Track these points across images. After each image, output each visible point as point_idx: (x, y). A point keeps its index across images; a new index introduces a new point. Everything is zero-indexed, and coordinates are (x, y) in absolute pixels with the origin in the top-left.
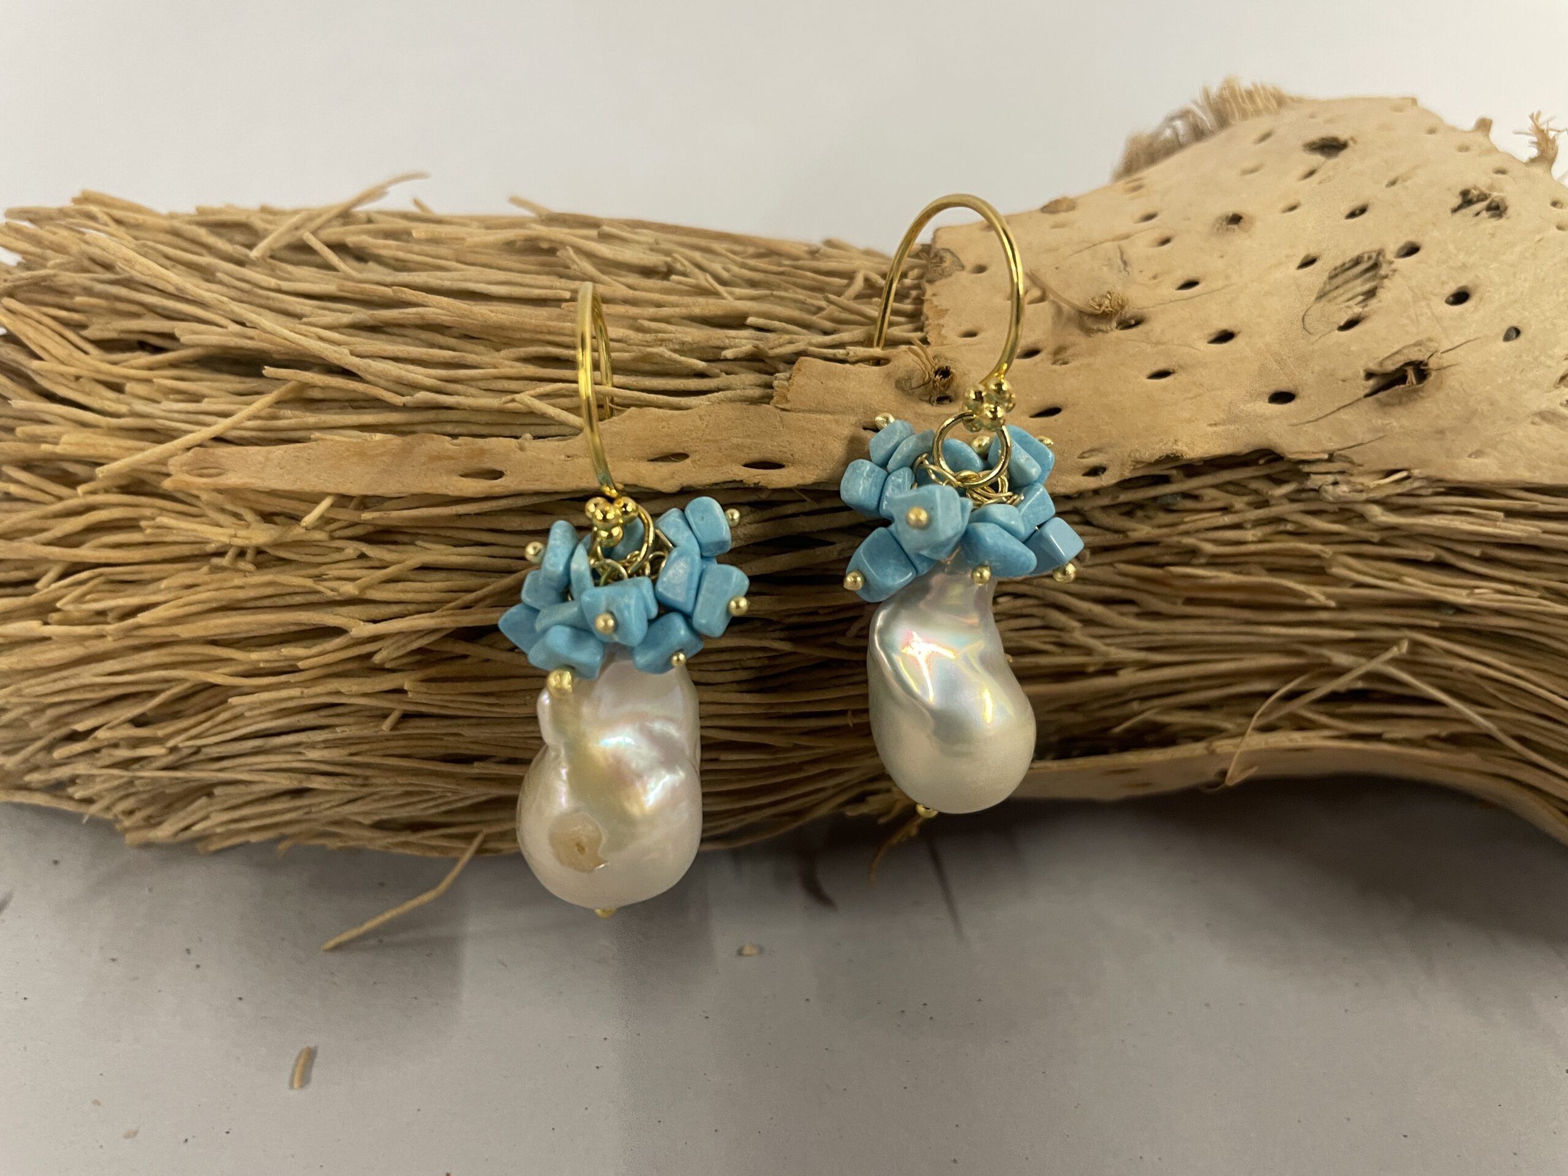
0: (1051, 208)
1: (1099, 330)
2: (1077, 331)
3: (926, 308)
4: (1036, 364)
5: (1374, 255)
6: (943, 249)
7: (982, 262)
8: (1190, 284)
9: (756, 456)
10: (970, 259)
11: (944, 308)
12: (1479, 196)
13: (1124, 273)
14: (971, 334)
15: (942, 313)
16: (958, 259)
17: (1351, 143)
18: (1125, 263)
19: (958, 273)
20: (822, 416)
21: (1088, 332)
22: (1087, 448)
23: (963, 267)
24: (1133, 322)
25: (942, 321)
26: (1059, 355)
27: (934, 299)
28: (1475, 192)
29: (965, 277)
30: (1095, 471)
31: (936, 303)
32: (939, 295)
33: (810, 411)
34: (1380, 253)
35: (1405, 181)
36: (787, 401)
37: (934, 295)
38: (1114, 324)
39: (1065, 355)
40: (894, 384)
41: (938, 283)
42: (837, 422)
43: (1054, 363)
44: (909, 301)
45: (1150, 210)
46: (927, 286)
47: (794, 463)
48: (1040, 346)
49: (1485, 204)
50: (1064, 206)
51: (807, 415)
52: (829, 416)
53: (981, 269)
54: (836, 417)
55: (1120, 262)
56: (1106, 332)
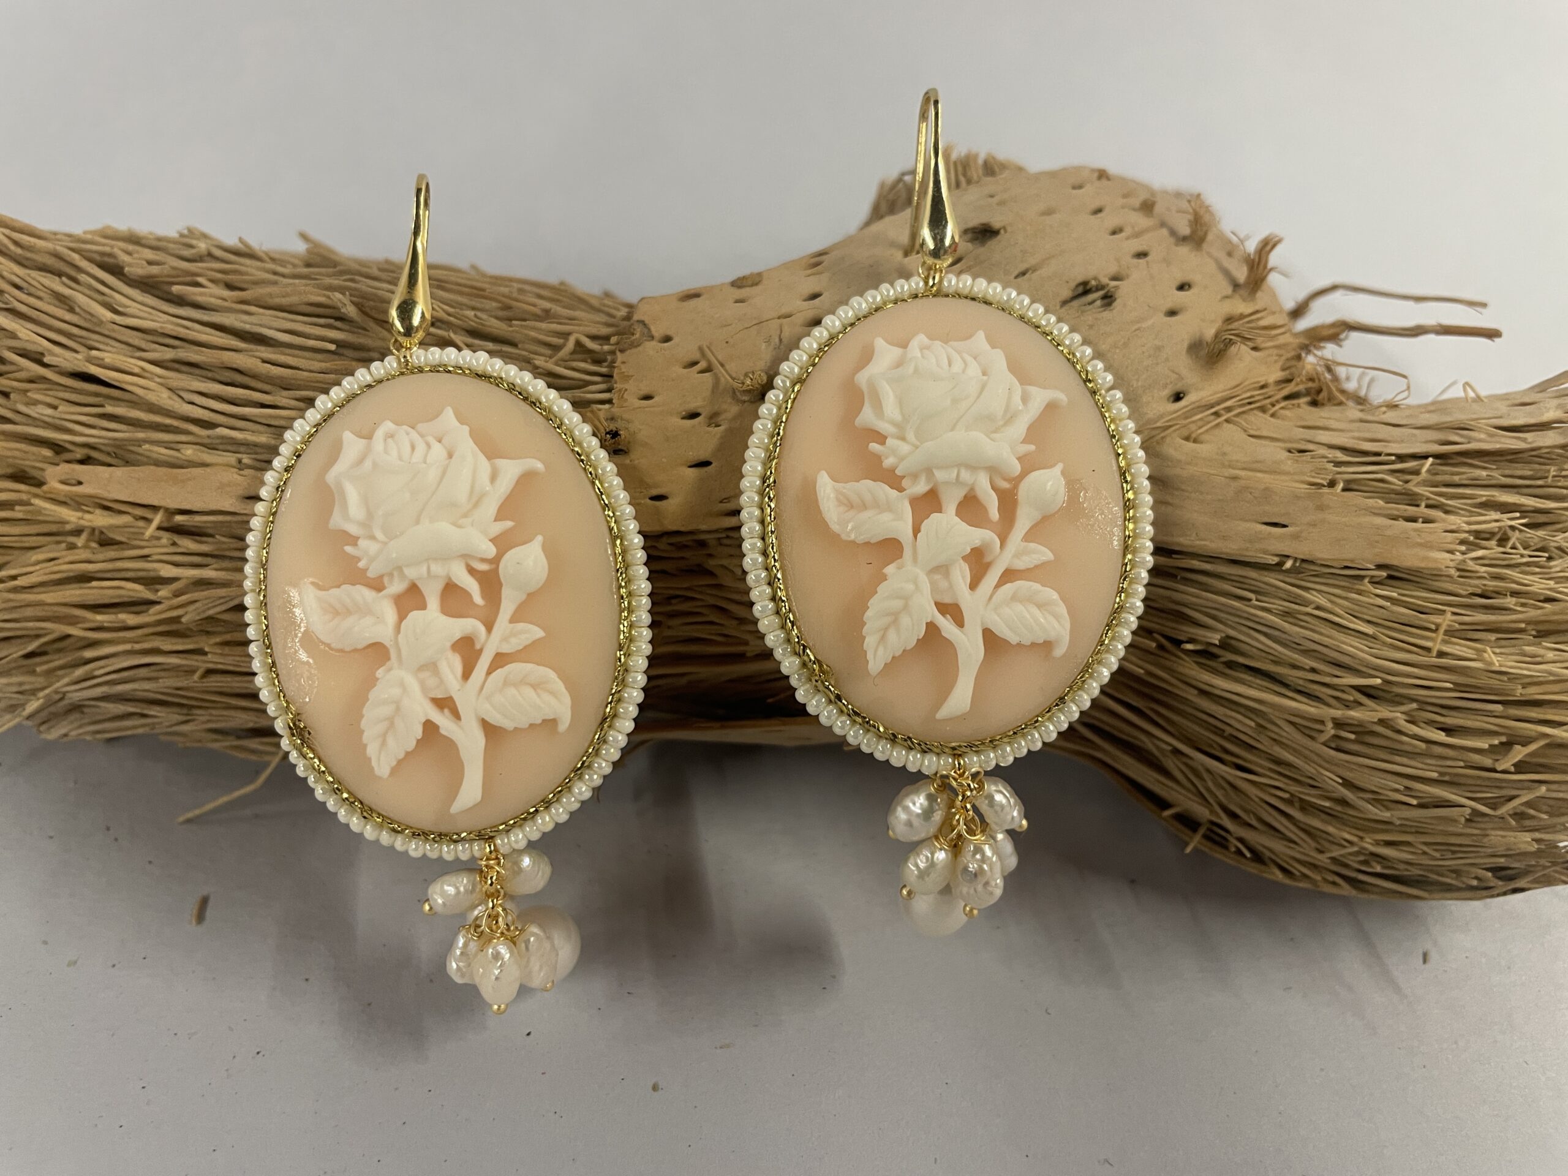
0: (738, 283)
1: (745, 401)
2: (730, 400)
3: (616, 372)
4: (694, 427)
6: (638, 321)
7: (669, 333)
10: (658, 331)
11: (630, 374)
12: (1097, 285)
13: (778, 350)
14: (648, 397)
16: (649, 330)
17: (1002, 231)
18: (781, 340)
19: (647, 343)
21: (738, 401)
22: (726, 495)
23: (652, 338)
25: (626, 386)
26: (713, 419)
27: (622, 366)
28: (1093, 283)
29: (651, 347)
31: (623, 369)
32: (626, 363)
35: (1034, 270)
37: (624, 363)
39: (719, 419)
41: (628, 352)
43: (708, 426)
44: (605, 364)
45: (817, 290)
46: (618, 353)
48: (699, 410)
49: (1101, 293)
50: (750, 283)
53: (667, 339)
55: (777, 340)
56: (751, 403)
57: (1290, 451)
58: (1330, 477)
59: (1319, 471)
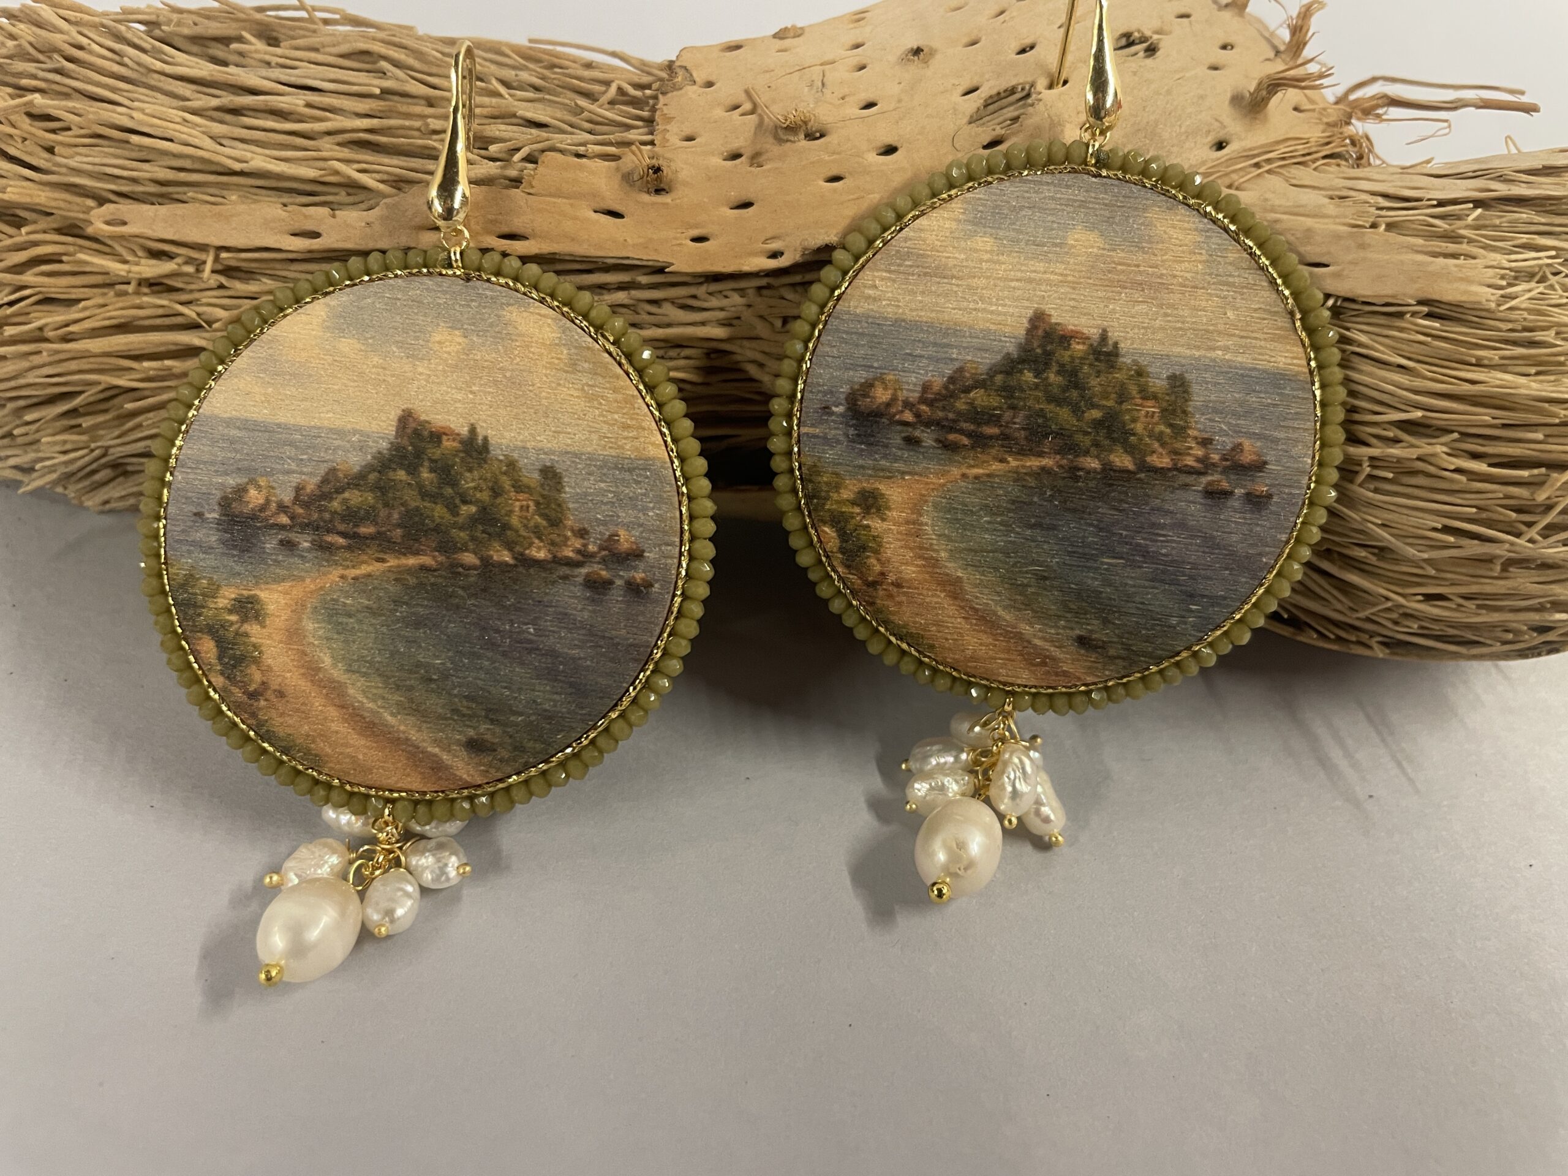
0: (780, 35)
1: (788, 141)
2: (771, 140)
3: (658, 116)
4: (736, 165)
5: (1027, 87)
6: (682, 66)
7: (711, 79)
8: (870, 105)
9: (505, 230)
10: (700, 76)
11: (670, 115)
12: (1141, 38)
13: (820, 94)
14: (690, 139)
15: (669, 119)
16: (691, 75)
18: (823, 84)
19: (689, 87)
20: (559, 200)
21: (780, 141)
22: (769, 235)
23: (694, 82)
24: (818, 135)
25: (668, 127)
26: (756, 159)
27: (665, 108)
28: (1136, 34)
29: (692, 91)
30: (775, 255)
31: (665, 111)
32: (668, 105)
33: (551, 195)
34: (1032, 85)
36: (533, 187)
37: (665, 105)
38: (803, 136)
39: (761, 159)
40: (620, 177)
41: (670, 95)
42: (571, 205)
43: (751, 166)
44: (647, 108)
45: (860, 40)
46: (660, 96)
47: (535, 236)
48: (742, 151)
49: (1145, 45)
50: (792, 34)
51: (548, 199)
52: (564, 200)
53: (710, 84)
54: (571, 201)
55: (820, 84)
56: (794, 142)
57: (1332, 198)
58: (1371, 220)
59: (1360, 214)
